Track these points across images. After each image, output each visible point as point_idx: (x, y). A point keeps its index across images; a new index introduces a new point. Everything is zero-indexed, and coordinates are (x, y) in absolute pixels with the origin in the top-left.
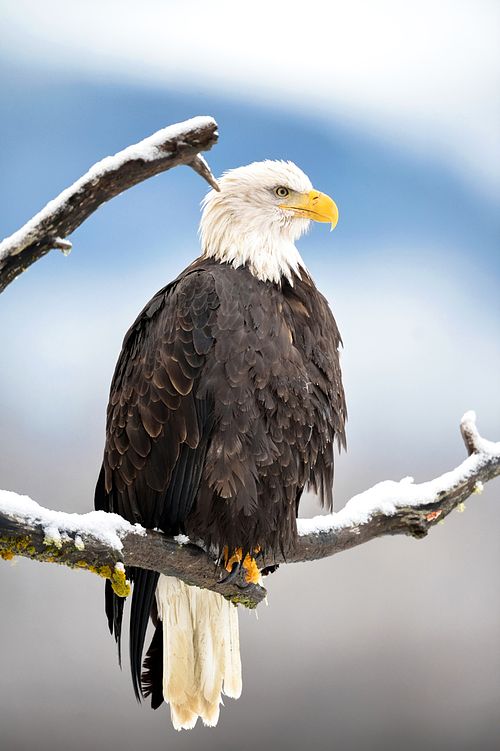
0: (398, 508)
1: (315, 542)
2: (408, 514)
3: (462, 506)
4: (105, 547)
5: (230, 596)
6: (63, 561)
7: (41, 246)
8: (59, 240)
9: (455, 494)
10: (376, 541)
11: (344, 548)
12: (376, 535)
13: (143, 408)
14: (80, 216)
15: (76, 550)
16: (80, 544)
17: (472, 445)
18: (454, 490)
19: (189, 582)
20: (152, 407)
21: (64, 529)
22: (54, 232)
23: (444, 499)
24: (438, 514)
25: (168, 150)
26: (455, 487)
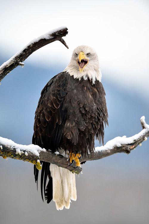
0: (122, 145)
1: (97, 155)
2: (124, 146)
3: (141, 144)
4: (34, 155)
5: (71, 170)
6: (21, 159)
7: (15, 64)
8: (20, 63)
9: (139, 141)
11: (105, 156)
12: (115, 153)
13: (45, 112)
14: (27, 56)
15: (25, 156)
16: (26, 154)
17: (144, 126)
18: (138, 139)
20: (48, 112)
21: (22, 149)
22: (19, 60)
23: (135, 142)
24: (134, 146)
25: (53, 36)
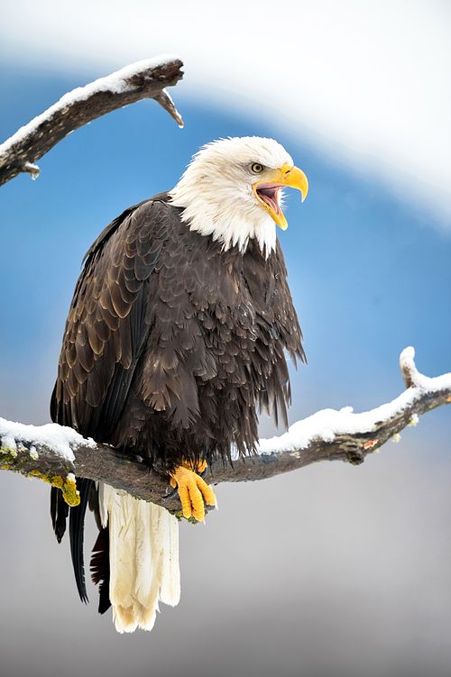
0: (336, 435)
1: (257, 464)
2: (346, 441)
3: (397, 437)
4: (58, 458)
5: (174, 511)
6: (17, 469)
7: (10, 169)
8: (28, 165)
9: (392, 425)
10: (315, 465)
11: (284, 471)
12: (315, 459)
13: (90, 326)
14: (49, 142)
15: (31, 459)
16: (34, 454)
17: (410, 379)
18: (391, 421)
19: (136, 495)
20: (97, 326)
21: (20, 439)
22: (24, 156)
23: (381, 429)
24: (375, 442)
25: (135, 84)
26: (392, 418)
